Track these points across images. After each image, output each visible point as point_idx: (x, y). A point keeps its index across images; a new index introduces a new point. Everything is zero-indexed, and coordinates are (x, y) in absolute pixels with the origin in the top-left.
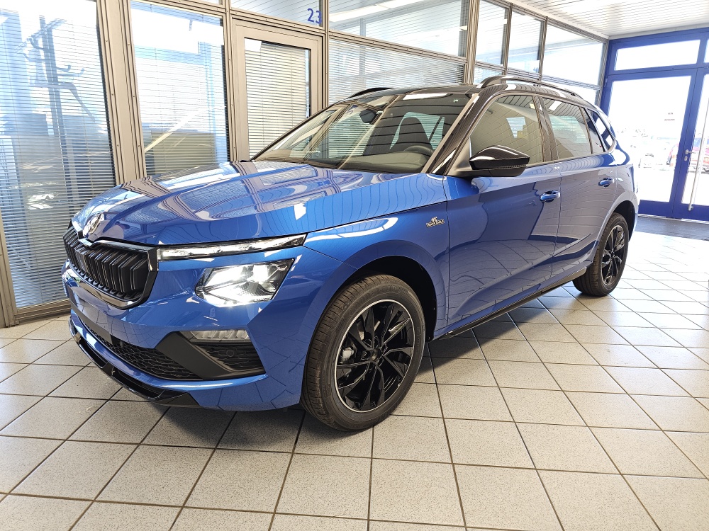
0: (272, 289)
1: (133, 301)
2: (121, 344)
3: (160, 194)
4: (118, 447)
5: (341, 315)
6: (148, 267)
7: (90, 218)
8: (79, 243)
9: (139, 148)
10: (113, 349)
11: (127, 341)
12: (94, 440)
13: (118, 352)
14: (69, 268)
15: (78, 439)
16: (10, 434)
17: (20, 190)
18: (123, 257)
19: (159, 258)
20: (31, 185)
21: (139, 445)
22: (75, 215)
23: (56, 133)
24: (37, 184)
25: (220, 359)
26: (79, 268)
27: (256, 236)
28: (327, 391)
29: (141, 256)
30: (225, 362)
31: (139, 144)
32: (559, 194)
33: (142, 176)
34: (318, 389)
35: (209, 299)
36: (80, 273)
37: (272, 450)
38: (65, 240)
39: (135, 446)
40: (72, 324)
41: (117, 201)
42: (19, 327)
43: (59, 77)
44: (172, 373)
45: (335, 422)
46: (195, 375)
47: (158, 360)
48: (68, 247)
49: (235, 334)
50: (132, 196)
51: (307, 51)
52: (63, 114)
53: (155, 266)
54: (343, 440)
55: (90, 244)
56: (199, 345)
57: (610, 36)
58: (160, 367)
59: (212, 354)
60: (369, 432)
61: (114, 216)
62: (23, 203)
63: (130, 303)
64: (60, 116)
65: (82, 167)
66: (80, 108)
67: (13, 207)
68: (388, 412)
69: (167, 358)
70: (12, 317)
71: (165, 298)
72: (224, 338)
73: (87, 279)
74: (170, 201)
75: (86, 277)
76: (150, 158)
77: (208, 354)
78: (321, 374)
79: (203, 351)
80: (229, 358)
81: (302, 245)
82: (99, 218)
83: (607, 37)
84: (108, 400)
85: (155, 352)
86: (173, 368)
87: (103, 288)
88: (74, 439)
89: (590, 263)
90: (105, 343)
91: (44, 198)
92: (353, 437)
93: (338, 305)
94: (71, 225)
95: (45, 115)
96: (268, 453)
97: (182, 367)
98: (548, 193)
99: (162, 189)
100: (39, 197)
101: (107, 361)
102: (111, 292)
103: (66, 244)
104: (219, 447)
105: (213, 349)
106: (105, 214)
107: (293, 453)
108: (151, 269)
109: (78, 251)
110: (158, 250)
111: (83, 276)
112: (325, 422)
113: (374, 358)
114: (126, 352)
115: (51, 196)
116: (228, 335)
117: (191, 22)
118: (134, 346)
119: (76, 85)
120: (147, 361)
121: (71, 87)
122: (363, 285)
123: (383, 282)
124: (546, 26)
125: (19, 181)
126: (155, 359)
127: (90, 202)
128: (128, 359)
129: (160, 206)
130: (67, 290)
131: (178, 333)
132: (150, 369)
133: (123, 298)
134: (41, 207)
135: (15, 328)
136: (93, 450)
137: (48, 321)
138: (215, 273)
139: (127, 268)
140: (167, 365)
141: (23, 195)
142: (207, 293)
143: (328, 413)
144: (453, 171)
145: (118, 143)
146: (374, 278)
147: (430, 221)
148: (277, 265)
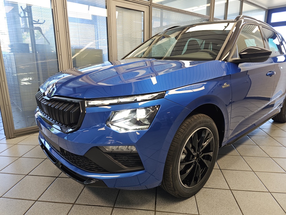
0: (146, 122)
1: (72, 129)
2: (65, 152)
3: (79, 75)
4: (63, 206)
5: (183, 136)
6: (80, 111)
7: (48, 87)
8: (43, 98)
9: (70, 56)
10: (60, 154)
11: (68, 151)
12: (50, 201)
13: (63, 155)
14: (38, 111)
15: (43, 200)
16: (9, 197)
17: (17, 77)
18: (66, 105)
19: (86, 106)
20: (22, 74)
21: (73, 204)
22: (41, 85)
23: (33, 52)
24: (25, 74)
25: (119, 161)
26: (43, 111)
27: (132, 94)
28: (175, 177)
29: (76, 104)
30: (122, 163)
31: (69, 54)
32: (275, 72)
33: (71, 68)
34: (171, 177)
35: (113, 128)
36: (43, 114)
37: (144, 209)
38: (36, 97)
39: (71, 205)
40: (39, 138)
41: (60, 78)
42: (16, 138)
43: (34, 24)
44: (93, 168)
45: (178, 195)
46: (105, 170)
47: (85, 161)
48: (37, 100)
49: (128, 147)
50: (67, 76)
51: (142, 12)
52: (36, 43)
53: (84, 110)
54: (180, 203)
55: (49, 99)
56: (107, 154)
57: (268, 8)
58: (86, 165)
59: (115, 159)
60: (193, 197)
61: (60, 85)
62: (19, 82)
63: (71, 130)
64: (35, 44)
65: (44, 65)
66: (44, 39)
67: (15, 85)
68: (201, 186)
69: (90, 160)
70: (12, 134)
71: (87, 128)
72: (122, 150)
73: (47, 117)
74: (84, 78)
75: (46, 116)
76: (74, 61)
77: (113, 159)
78: (172, 169)
79: (110, 157)
80: (124, 161)
81: (164, 98)
82: (53, 86)
83: (267, 8)
84: (57, 177)
85: (84, 157)
86: (94, 166)
87: (56, 121)
88: (40, 200)
89: (281, 107)
90: (56, 150)
91: (28, 80)
92: (185, 201)
93: (181, 131)
94: (39, 90)
95: (28, 44)
96: (142, 211)
97: (98, 165)
98: (270, 72)
99: (80, 72)
100: (26, 79)
101: (57, 160)
102: (60, 124)
103: (37, 99)
104: (115, 206)
105: (116, 156)
106: (56, 84)
107: (155, 211)
108: (82, 111)
109: (43, 102)
110: (86, 102)
111: (45, 115)
112: (173, 194)
113: (195, 158)
114: (67, 156)
115: (31, 79)
116: (124, 148)
117: (89, 7)
118: (72, 153)
119: (41, 28)
120: (79, 161)
121: (39, 29)
122: (193, 119)
123: (202, 118)
124: (243, 3)
125: (17, 72)
126: (83, 161)
127: (48, 79)
128: (69, 159)
129: (80, 80)
130: (37, 121)
131: (97, 147)
132: (80, 165)
133: (66, 127)
134: (26, 83)
135: (14, 139)
136: (50, 207)
137: (29, 136)
138: (116, 114)
139: (69, 111)
140: (90, 164)
141: (19, 78)
142: (112, 125)
143: (175, 190)
144: (230, 60)
145: (60, 54)
146: (197, 116)
147: (223, 85)
148: (150, 109)
